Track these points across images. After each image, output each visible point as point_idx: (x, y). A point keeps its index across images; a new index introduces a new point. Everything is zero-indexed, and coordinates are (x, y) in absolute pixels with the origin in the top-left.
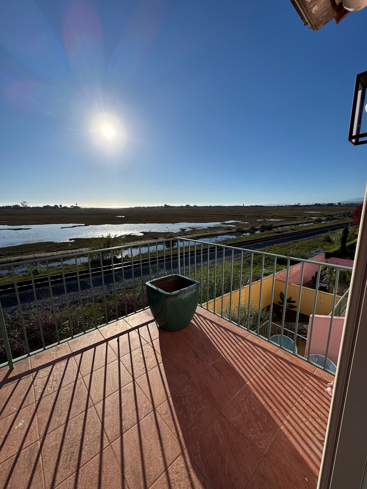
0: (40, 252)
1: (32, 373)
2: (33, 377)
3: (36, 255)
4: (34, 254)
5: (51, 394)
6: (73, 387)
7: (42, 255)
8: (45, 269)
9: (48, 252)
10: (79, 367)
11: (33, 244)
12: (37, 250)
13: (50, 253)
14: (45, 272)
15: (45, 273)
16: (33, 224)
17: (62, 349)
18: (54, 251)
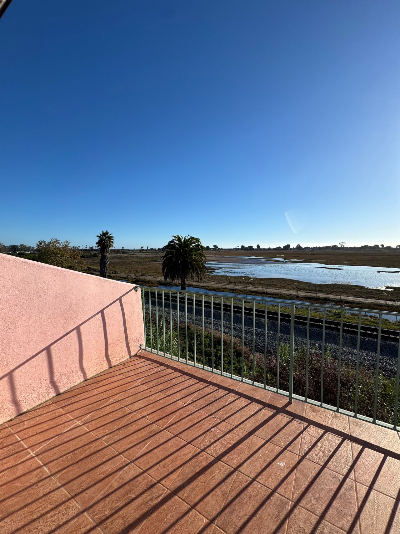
0: (347, 295)
1: (304, 422)
2: (304, 427)
3: (343, 297)
4: (341, 296)
5: (315, 463)
6: (341, 481)
7: (349, 298)
8: (348, 314)
9: (355, 296)
10: (355, 462)
11: (342, 285)
12: (345, 292)
13: (358, 298)
14: (348, 317)
15: (348, 319)
16: (347, 264)
17: (340, 419)
18: (364, 298)
